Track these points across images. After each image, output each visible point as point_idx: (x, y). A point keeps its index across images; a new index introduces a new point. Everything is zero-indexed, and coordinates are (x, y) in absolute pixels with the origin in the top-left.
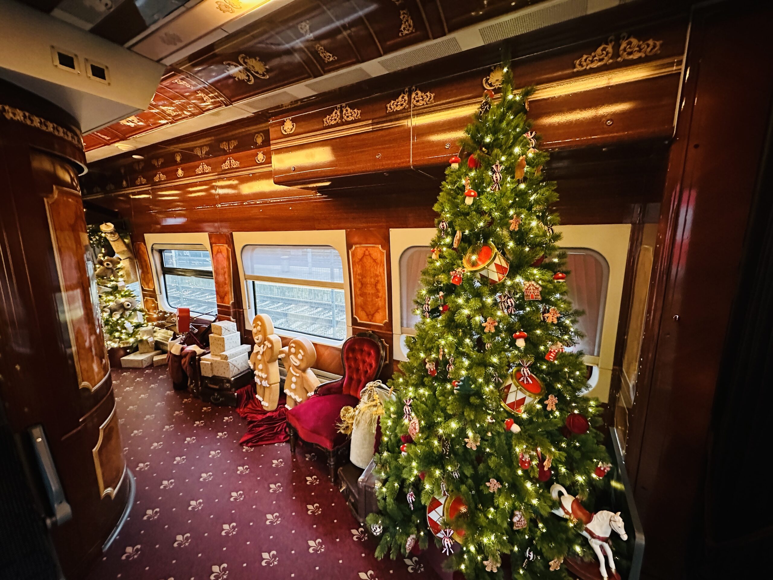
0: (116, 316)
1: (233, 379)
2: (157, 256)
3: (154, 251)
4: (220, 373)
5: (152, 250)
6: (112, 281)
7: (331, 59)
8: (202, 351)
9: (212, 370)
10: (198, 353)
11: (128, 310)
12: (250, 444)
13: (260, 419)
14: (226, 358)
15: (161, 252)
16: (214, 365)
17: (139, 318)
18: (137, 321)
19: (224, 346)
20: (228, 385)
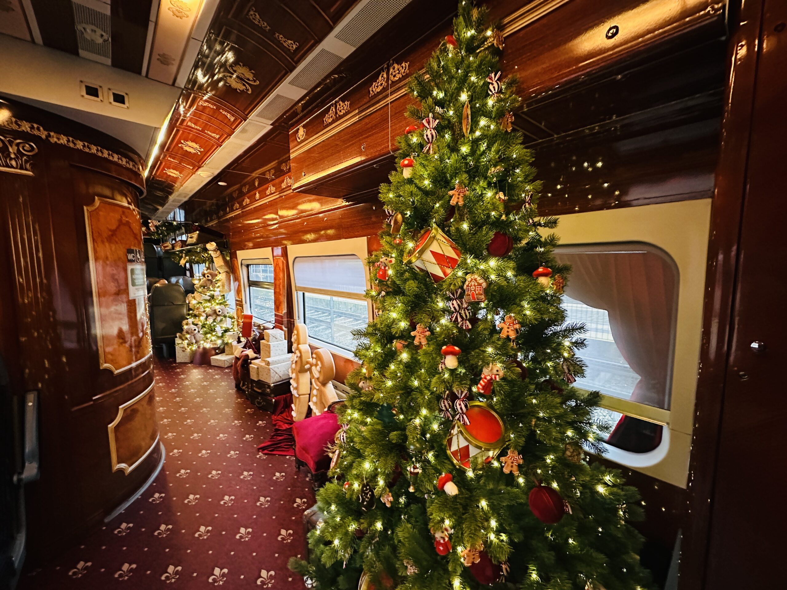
0: (210, 320)
1: (272, 385)
2: (245, 269)
3: (243, 266)
4: (263, 378)
5: (242, 265)
6: (211, 291)
7: (294, 47)
8: (255, 355)
9: (258, 374)
10: (250, 357)
11: (219, 315)
12: (266, 452)
13: (284, 428)
14: (268, 364)
15: (248, 266)
16: (260, 369)
17: (227, 324)
18: (226, 326)
19: (269, 353)
20: (268, 390)
